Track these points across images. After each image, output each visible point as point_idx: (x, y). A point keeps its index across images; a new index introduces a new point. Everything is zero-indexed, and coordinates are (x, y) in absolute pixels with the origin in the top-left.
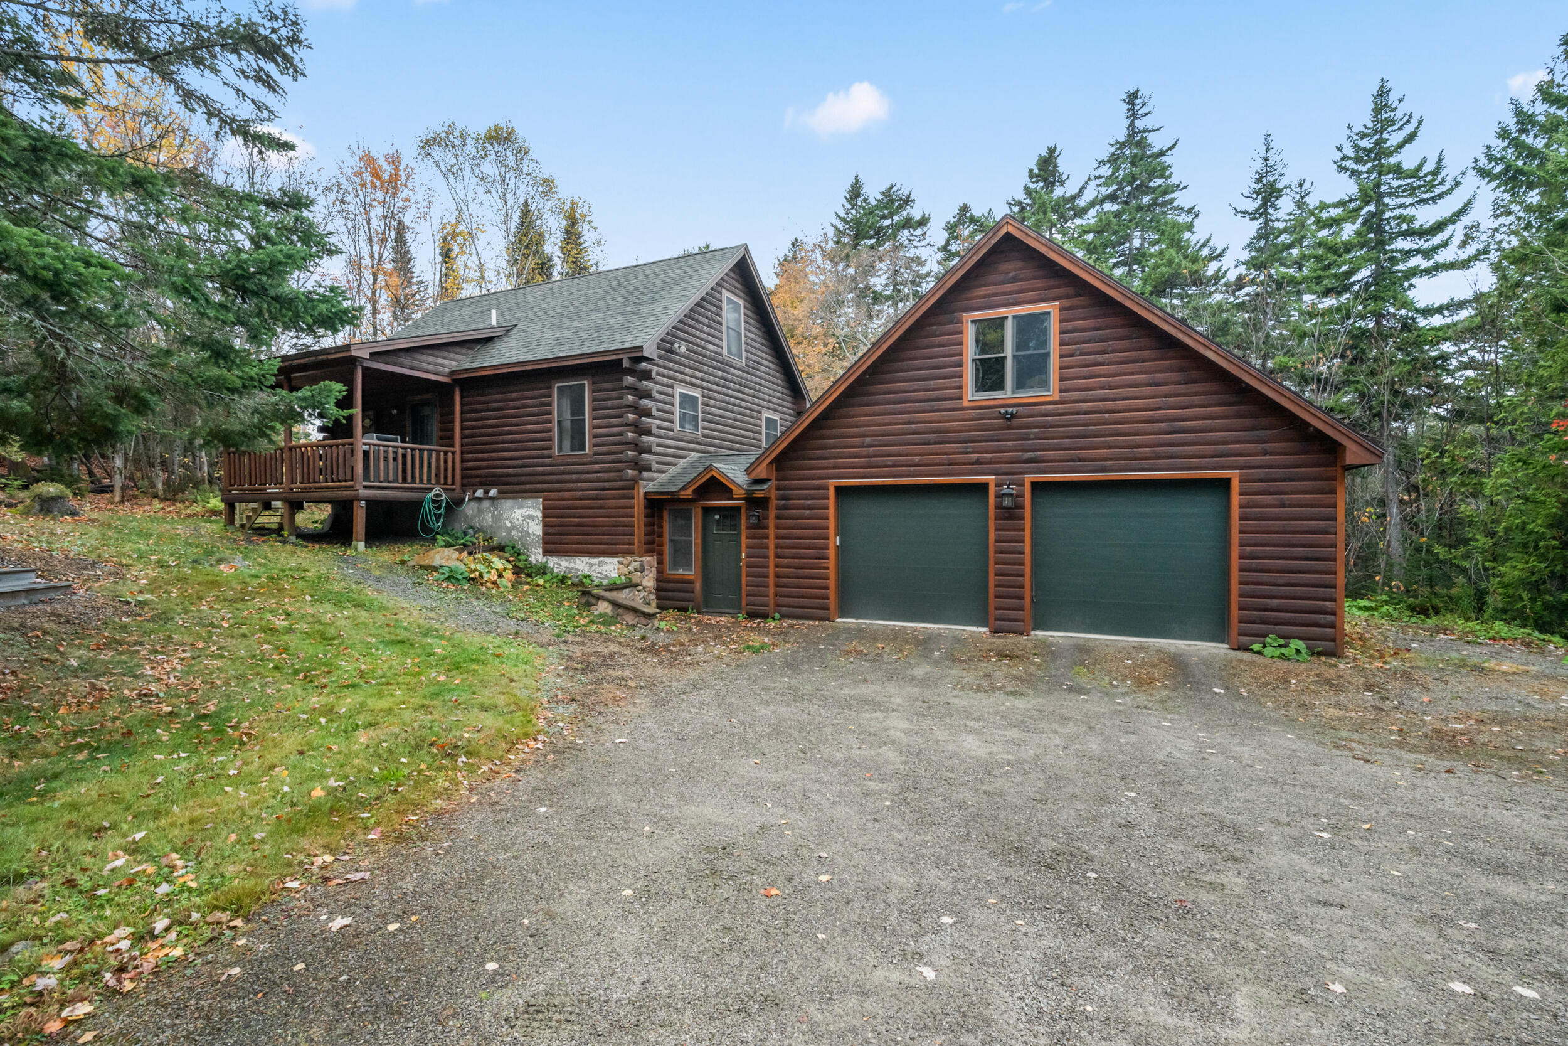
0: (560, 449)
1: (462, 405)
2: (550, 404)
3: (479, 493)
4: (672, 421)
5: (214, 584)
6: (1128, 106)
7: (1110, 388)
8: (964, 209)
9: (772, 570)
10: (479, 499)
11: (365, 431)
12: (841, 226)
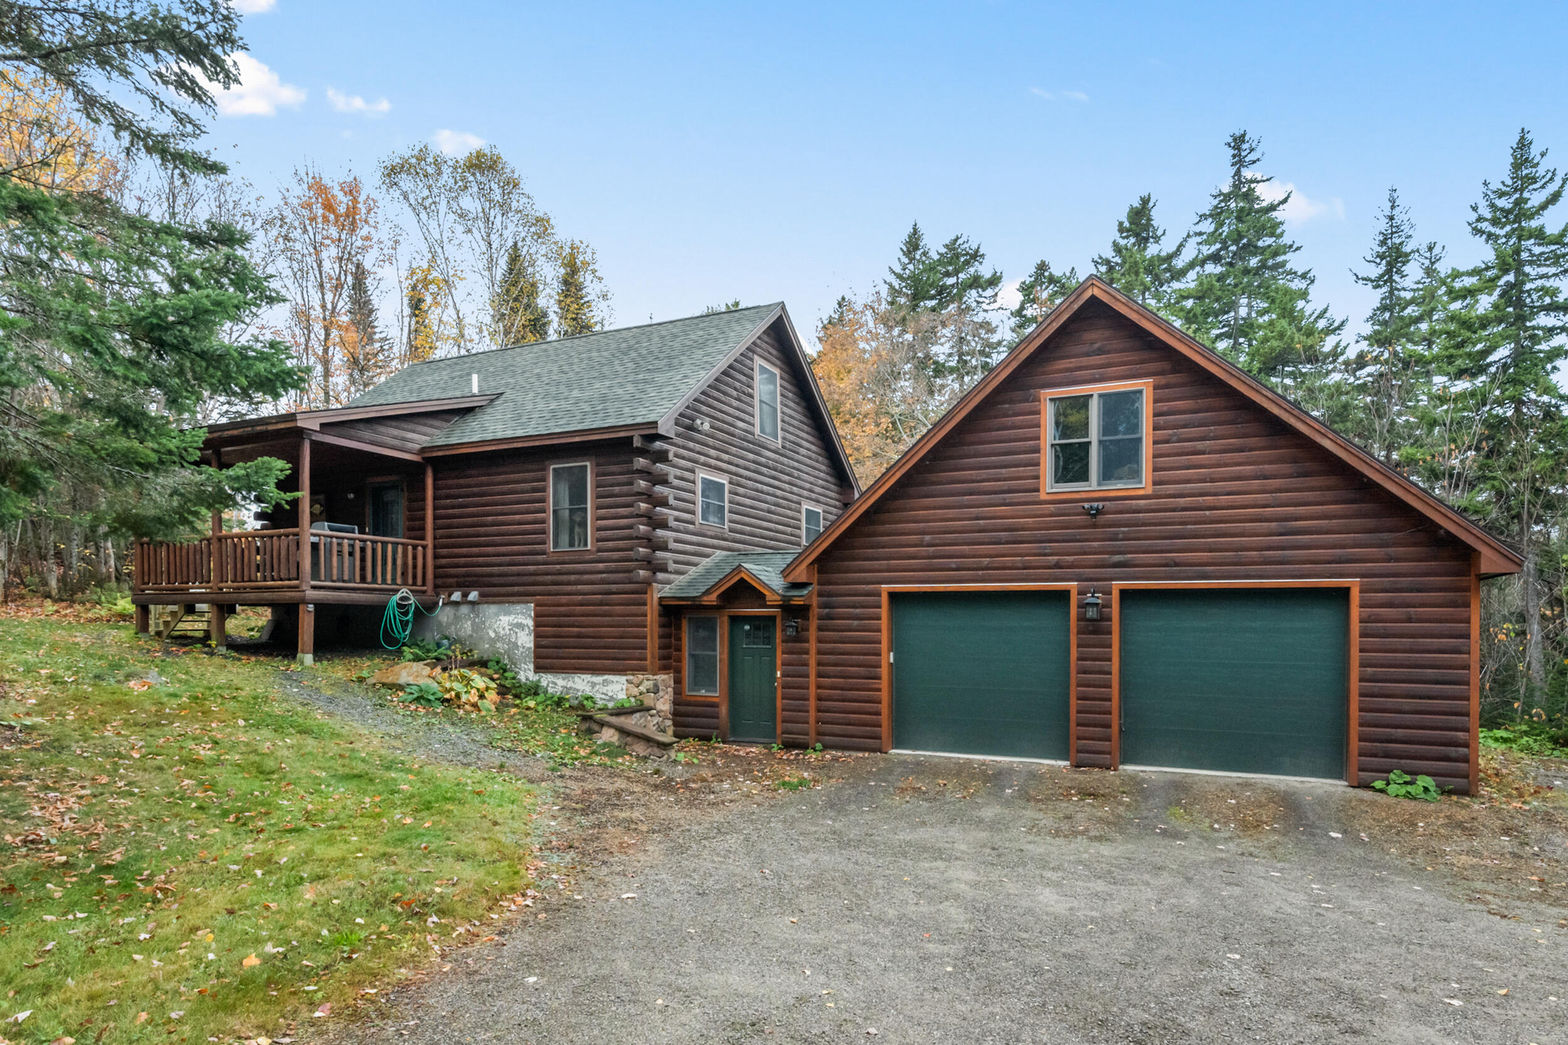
0: (556, 545)
1: (436, 488)
2: (544, 490)
3: (456, 596)
4: (693, 513)
5: (121, 704)
6: (1232, 152)
7: (1213, 481)
8: (1042, 267)
9: (812, 692)
10: (456, 604)
11: (314, 518)
12: (896, 283)
